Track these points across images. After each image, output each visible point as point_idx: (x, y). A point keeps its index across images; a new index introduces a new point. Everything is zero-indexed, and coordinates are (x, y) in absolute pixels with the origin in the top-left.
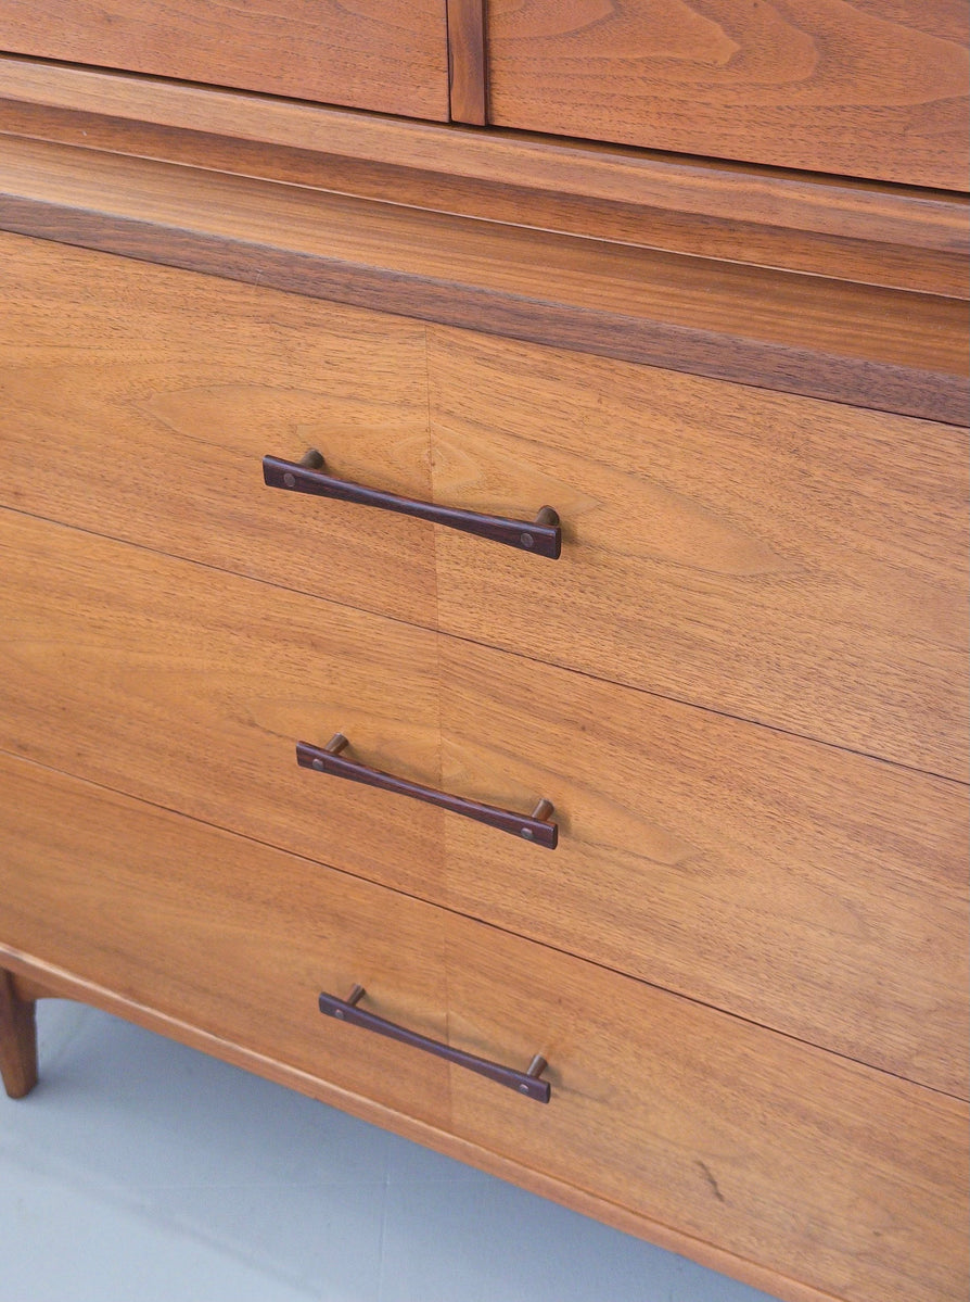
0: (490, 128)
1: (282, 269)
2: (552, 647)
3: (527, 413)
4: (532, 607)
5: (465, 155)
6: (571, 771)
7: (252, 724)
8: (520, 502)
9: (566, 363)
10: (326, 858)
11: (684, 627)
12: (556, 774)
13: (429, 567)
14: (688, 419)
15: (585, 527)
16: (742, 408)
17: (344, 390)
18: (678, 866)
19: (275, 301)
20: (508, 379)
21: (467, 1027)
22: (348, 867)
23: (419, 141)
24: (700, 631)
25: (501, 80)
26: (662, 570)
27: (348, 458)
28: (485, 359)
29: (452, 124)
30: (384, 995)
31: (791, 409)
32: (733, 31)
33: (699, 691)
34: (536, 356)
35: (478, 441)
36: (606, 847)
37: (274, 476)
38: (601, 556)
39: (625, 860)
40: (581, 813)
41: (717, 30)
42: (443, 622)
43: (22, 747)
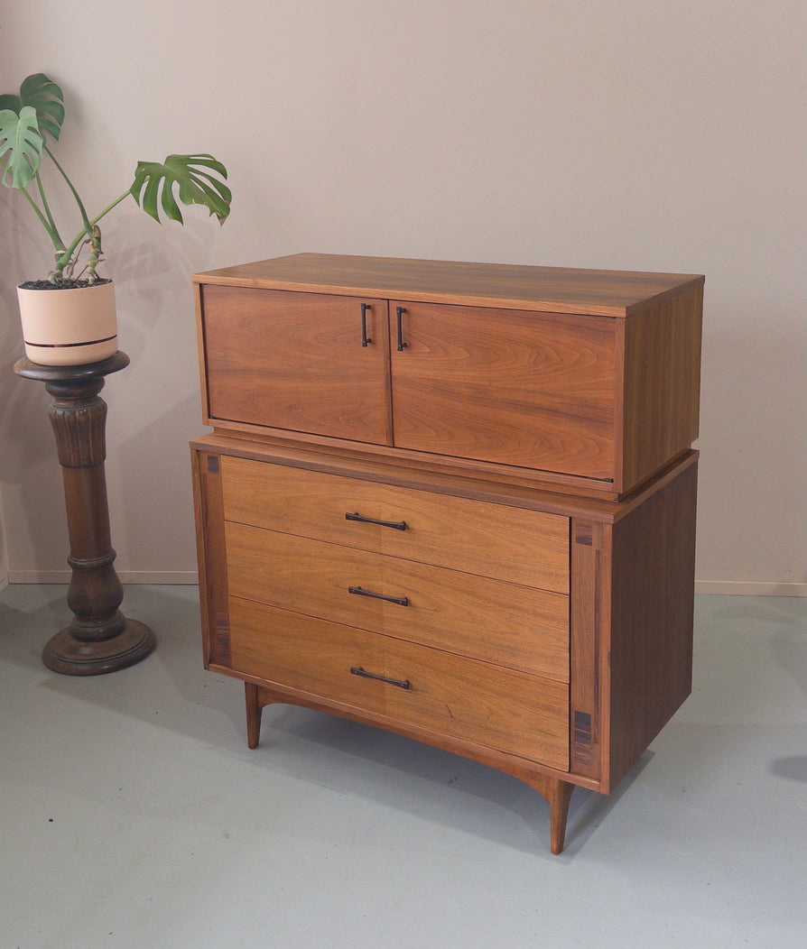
0: (394, 447)
1: (351, 474)
2: (405, 555)
3: (399, 501)
4: (401, 545)
5: (389, 452)
6: (411, 588)
7: (337, 586)
8: (398, 520)
9: (405, 490)
10: (354, 625)
11: (431, 546)
12: (408, 589)
14: (428, 500)
16: (438, 498)
17: (363, 499)
18: (435, 610)
19: (351, 480)
20: (396, 495)
21: (388, 674)
22: (361, 627)
24: (434, 547)
25: (395, 439)
26: (425, 533)
27: (364, 513)
28: (392, 490)
29: (386, 446)
30: (367, 669)
31: (446, 497)
32: (435, 431)
33: (435, 562)
34: (400, 489)
35: (389, 507)
36: (419, 608)
37: (348, 517)
38: (414, 532)
39: (423, 611)
40: (414, 599)
42: (383, 552)
43: (277, 604)
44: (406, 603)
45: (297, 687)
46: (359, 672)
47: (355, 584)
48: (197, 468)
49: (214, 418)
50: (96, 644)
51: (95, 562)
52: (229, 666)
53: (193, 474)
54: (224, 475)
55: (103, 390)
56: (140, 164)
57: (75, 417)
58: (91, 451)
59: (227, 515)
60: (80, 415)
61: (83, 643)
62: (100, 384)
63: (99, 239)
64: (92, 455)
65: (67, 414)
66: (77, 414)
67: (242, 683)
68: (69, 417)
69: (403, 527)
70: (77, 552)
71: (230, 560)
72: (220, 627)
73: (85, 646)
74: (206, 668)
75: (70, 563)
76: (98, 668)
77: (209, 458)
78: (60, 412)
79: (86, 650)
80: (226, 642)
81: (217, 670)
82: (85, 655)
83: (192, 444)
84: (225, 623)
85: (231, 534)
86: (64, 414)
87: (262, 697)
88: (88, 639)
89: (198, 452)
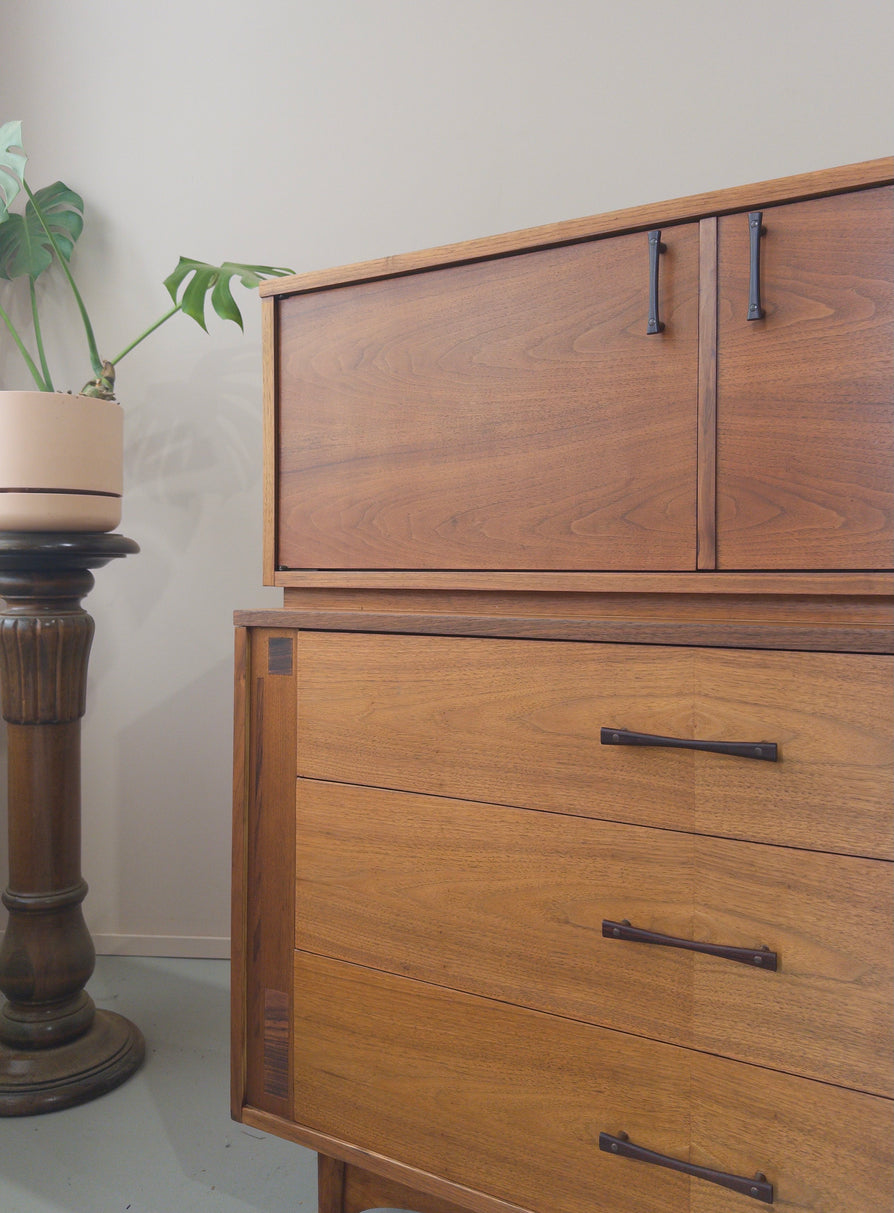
0: (716, 570)
1: (617, 631)
2: (768, 832)
3: (752, 689)
4: (755, 807)
5: (703, 583)
6: (781, 920)
7: (567, 922)
9: (772, 657)
10: (607, 1022)
11: (851, 804)
12: (771, 925)
13: (689, 790)
14: (845, 678)
15: (786, 752)
16: (875, 667)
17: (644, 692)
18: (857, 981)
20: (741, 672)
22: (624, 1027)
23: (681, 580)
24: (861, 805)
25: (722, 548)
26: (835, 770)
28: (727, 663)
29: (698, 571)
30: (641, 1138)
32: (842, 513)
33: (863, 847)
34: (756, 656)
35: (723, 709)
36: (809, 976)
37: (607, 738)
38: (798, 767)
39: (819, 984)
40: (792, 953)
41: (834, 514)
42: (698, 826)
43: (406, 968)
44: (769, 961)
45: (445, 1172)
46: (617, 1144)
47: (618, 914)
48: (247, 664)
49: (286, 569)
50: (37, 1054)
51: (49, 899)
52: (286, 1113)
53: (237, 680)
54: (303, 675)
55: (90, 594)
56: (182, 260)
57: (34, 630)
58: (58, 694)
59: (304, 764)
60: (43, 627)
61: (12, 1053)
62: (87, 584)
63: (111, 380)
64: (58, 702)
65: (20, 624)
66: (38, 626)
67: (312, 1155)
68: (24, 630)
69: (768, 753)
70: (20, 880)
71: (303, 867)
72: (268, 1023)
73: (16, 1058)
74: (236, 1116)
75: (6, 901)
76: (37, 1103)
77: (273, 642)
78: (9, 623)
79: (20, 1066)
80: (282, 1059)
81: (259, 1123)
82: (15, 1076)
83: (239, 616)
84: (284, 1014)
85: (311, 807)
86: (16, 623)
87: (354, 1193)
88: (23, 1045)
89: (250, 632)
